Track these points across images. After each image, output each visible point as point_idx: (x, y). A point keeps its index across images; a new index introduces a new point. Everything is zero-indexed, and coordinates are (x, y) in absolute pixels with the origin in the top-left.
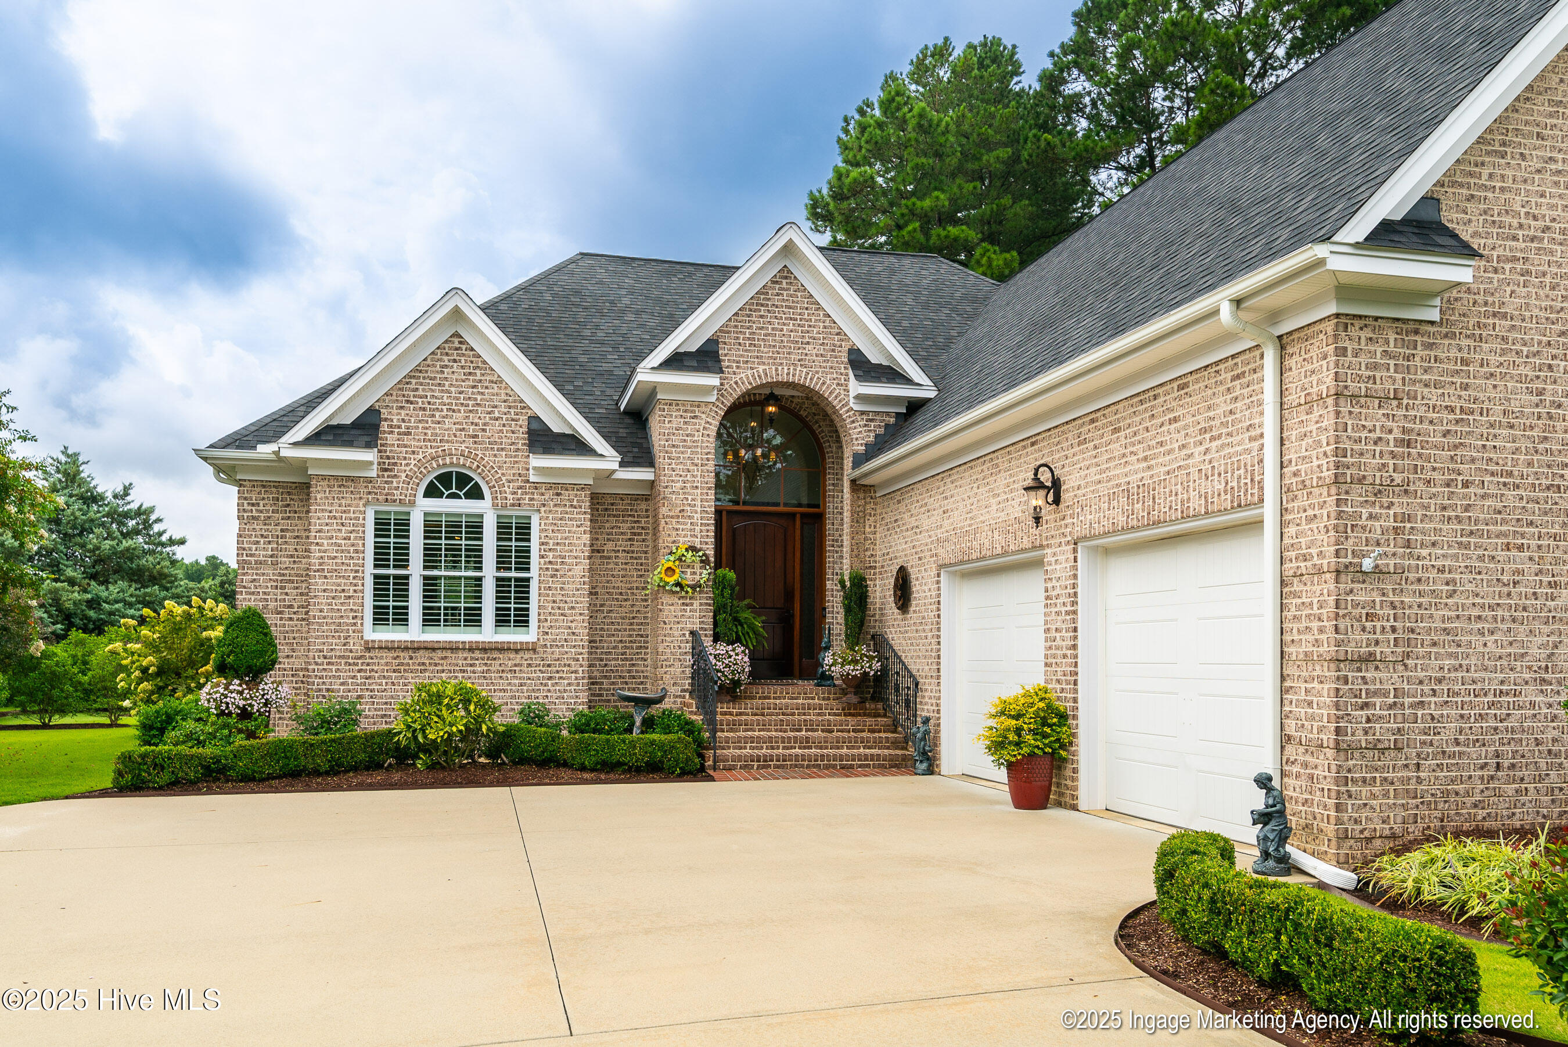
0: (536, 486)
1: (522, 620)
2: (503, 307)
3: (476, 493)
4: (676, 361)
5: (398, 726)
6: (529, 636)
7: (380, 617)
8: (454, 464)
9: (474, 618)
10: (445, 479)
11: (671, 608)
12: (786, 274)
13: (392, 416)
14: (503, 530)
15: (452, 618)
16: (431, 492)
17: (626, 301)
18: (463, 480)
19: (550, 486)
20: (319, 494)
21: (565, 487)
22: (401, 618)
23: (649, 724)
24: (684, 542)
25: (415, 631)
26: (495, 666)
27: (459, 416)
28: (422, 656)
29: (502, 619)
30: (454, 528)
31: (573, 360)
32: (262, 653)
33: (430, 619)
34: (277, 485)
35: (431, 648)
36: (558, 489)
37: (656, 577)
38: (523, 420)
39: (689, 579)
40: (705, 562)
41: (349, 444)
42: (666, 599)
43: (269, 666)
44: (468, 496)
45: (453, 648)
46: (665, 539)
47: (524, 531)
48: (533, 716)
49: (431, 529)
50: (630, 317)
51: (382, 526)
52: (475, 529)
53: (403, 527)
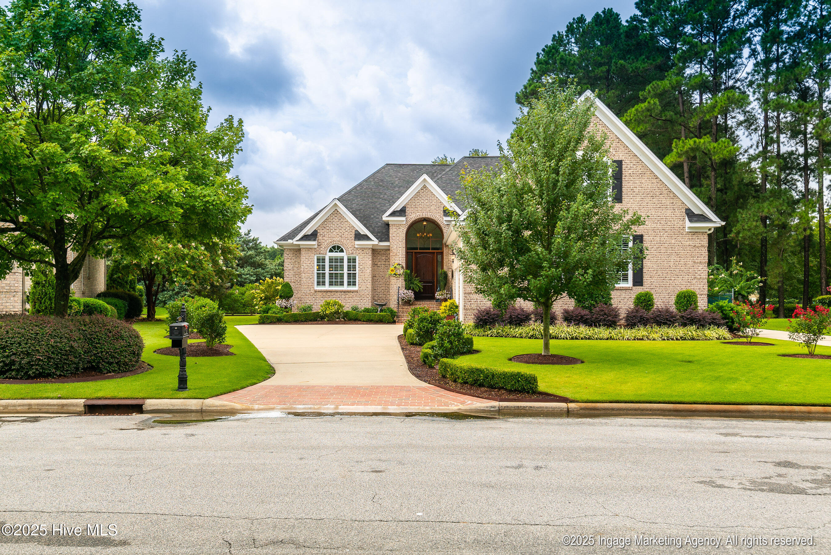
0: (357, 249)
1: (354, 284)
2: (358, 188)
3: (342, 251)
4: (393, 214)
5: (320, 311)
6: (356, 288)
7: (318, 284)
8: (336, 244)
9: (342, 284)
10: (334, 247)
11: (393, 280)
12: (425, 187)
13: (320, 232)
14: (349, 260)
15: (336, 284)
16: (331, 251)
17: (397, 183)
18: (339, 247)
19: (361, 249)
20: (303, 252)
21: (365, 249)
22: (324, 283)
23: (381, 311)
24: (397, 262)
25: (327, 287)
26: (347, 296)
27: (337, 231)
28: (329, 294)
29: (349, 284)
30: (336, 260)
31: (376, 207)
32: (290, 293)
33: (331, 284)
34: (293, 249)
35: (331, 291)
36: (363, 249)
37: (390, 272)
38: (354, 231)
39: (398, 272)
40: (403, 268)
41: (310, 240)
42: (392, 278)
43: (291, 296)
44: (340, 252)
45: (336, 291)
46: (392, 262)
47: (354, 260)
48: (355, 309)
49: (331, 260)
50: (397, 189)
51: (318, 260)
52: (342, 260)
53: (324, 260)
